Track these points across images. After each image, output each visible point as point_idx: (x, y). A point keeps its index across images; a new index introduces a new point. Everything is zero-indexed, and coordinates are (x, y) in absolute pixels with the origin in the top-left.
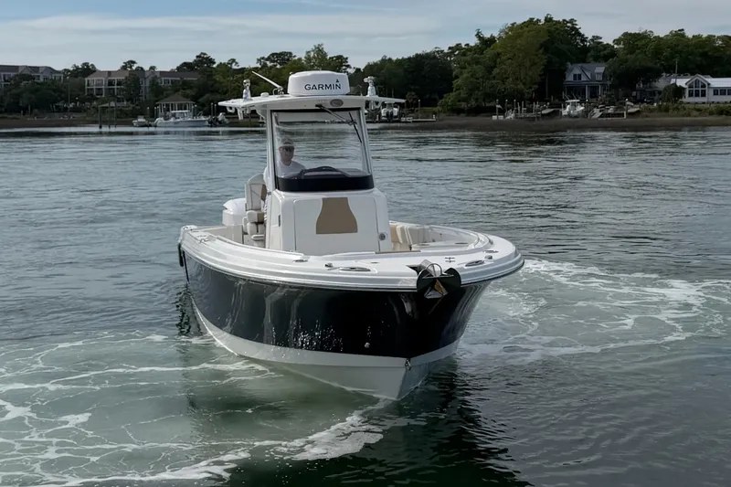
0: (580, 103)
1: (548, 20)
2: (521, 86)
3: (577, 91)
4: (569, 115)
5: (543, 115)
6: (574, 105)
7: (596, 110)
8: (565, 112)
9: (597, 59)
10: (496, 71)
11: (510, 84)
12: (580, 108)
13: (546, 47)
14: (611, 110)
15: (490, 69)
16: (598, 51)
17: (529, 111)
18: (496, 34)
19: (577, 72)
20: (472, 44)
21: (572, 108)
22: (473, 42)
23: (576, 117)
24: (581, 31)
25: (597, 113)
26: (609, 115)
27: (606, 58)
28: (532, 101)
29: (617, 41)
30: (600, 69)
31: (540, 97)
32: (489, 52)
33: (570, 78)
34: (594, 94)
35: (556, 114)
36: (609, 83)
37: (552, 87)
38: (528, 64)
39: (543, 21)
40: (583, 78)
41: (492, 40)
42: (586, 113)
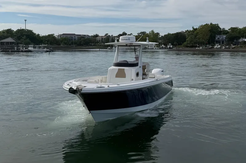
0: (219, 45)
1: (211, 24)
2: (204, 41)
3: (218, 42)
4: (216, 48)
5: (209, 48)
6: (218, 45)
7: (223, 47)
8: (215, 47)
9: (224, 34)
10: (197, 37)
11: (201, 40)
12: (219, 46)
13: (210, 31)
14: (227, 47)
15: (196, 36)
16: (224, 32)
17: (206, 47)
18: (197, 28)
19: (218, 37)
20: (191, 30)
21: (217, 46)
22: (192, 29)
23: (218, 48)
24: (220, 27)
25: (224, 47)
26: (227, 48)
27: (226, 34)
28: (206, 44)
29: (229, 29)
30: (225, 36)
31: (209, 43)
32: (195, 32)
33: (217, 39)
34: (223, 43)
35: (213, 48)
36: (227, 40)
37: (212, 41)
38: (206, 35)
39: (210, 24)
40: (220, 39)
41: (196, 29)
42: (221, 48)
